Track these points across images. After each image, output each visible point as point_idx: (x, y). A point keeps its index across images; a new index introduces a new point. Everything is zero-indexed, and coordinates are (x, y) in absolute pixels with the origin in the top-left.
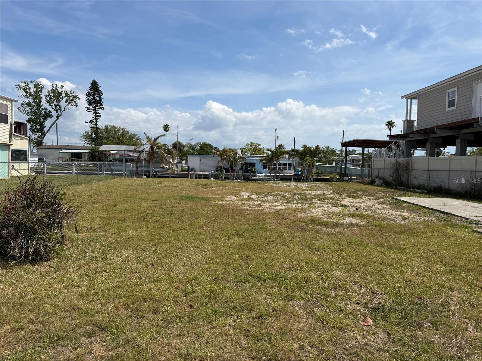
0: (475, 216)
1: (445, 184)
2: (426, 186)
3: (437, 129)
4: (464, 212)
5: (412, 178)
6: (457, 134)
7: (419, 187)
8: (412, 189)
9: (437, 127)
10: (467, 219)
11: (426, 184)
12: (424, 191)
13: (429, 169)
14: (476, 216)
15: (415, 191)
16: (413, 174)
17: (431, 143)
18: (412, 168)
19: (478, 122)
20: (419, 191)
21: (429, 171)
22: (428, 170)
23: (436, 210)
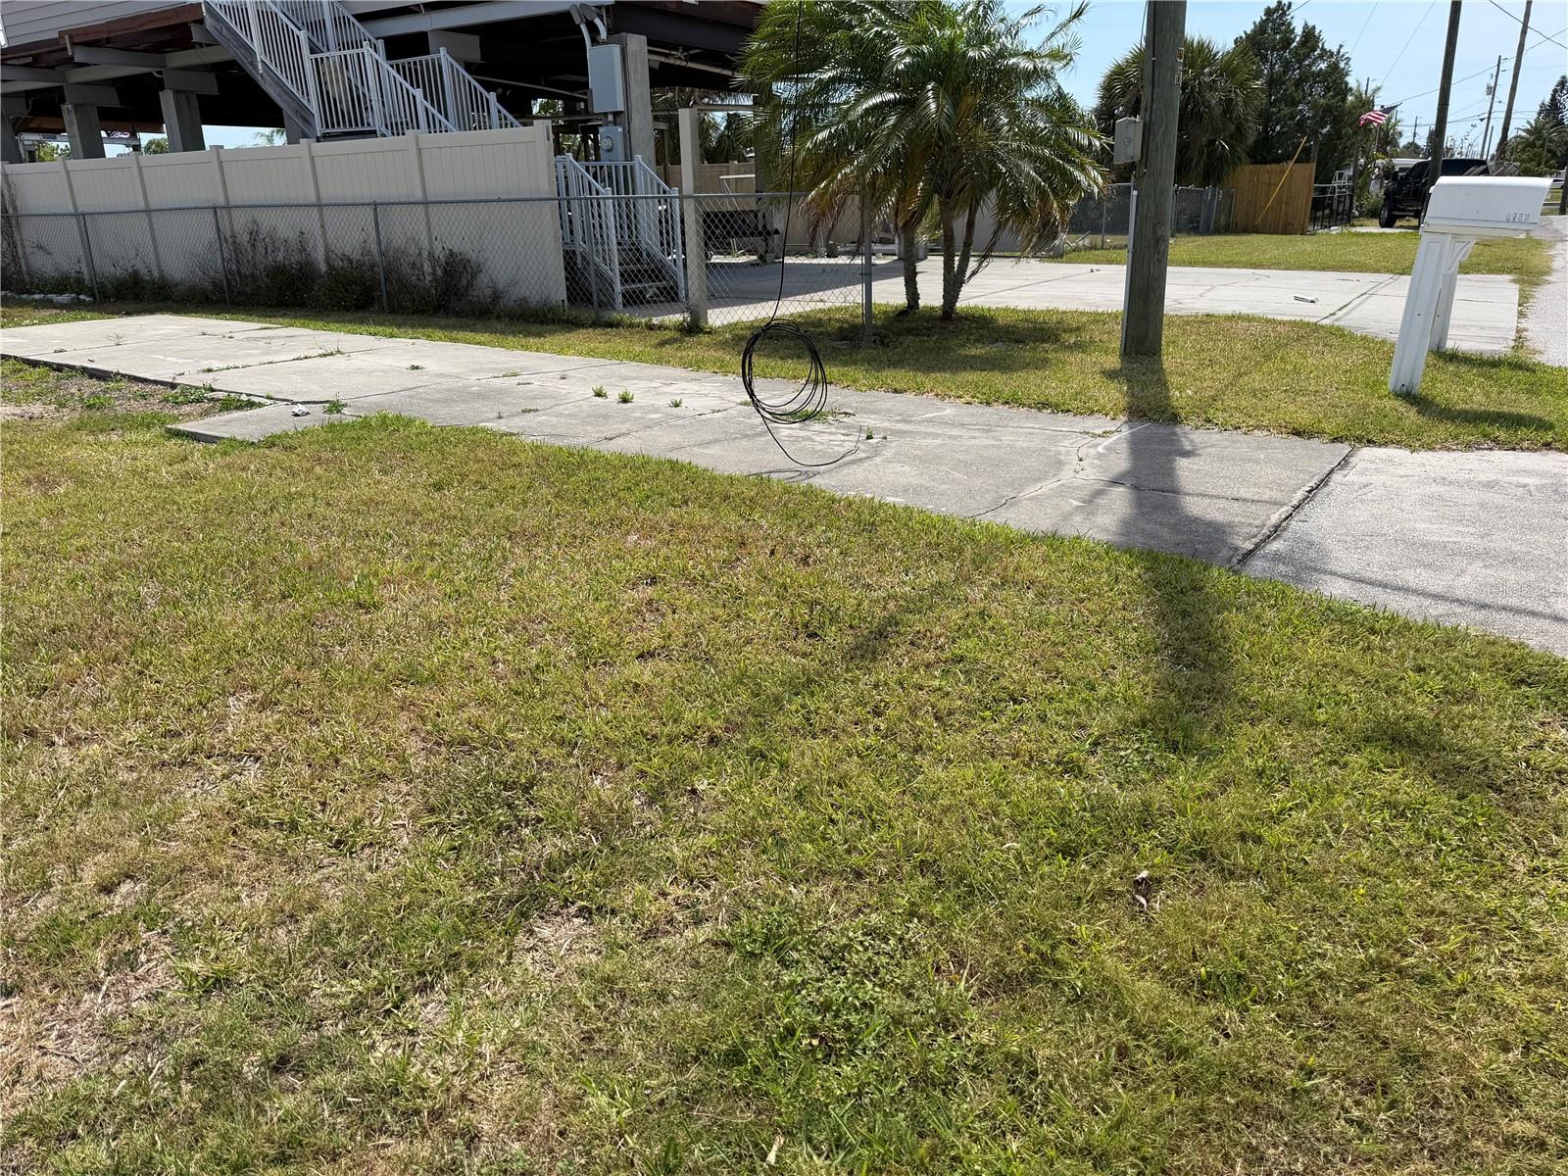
0: (204, 371)
1: (146, 264)
2: (86, 276)
3: (73, 44)
4: (174, 360)
5: (28, 250)
6: (157, 72)
7: (61, 284)
8: (37, 296)
9: (71, 38)
10: (173, 386)
11: (85, 270)
12: (82, 297)
13: (80, 210)
14: (209, 370)
15: (51, 301)
16: (29, 233)
17: (76, 107)
18: (15, 208)
19: (201, 22)
20: (65, 298)
21: (81, 216)
22: (76, 215)
23: (72, 368)
